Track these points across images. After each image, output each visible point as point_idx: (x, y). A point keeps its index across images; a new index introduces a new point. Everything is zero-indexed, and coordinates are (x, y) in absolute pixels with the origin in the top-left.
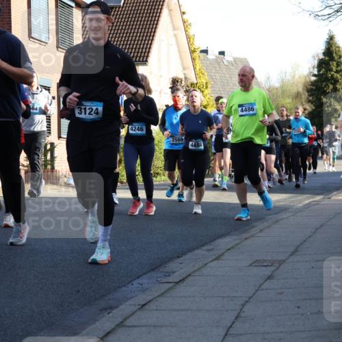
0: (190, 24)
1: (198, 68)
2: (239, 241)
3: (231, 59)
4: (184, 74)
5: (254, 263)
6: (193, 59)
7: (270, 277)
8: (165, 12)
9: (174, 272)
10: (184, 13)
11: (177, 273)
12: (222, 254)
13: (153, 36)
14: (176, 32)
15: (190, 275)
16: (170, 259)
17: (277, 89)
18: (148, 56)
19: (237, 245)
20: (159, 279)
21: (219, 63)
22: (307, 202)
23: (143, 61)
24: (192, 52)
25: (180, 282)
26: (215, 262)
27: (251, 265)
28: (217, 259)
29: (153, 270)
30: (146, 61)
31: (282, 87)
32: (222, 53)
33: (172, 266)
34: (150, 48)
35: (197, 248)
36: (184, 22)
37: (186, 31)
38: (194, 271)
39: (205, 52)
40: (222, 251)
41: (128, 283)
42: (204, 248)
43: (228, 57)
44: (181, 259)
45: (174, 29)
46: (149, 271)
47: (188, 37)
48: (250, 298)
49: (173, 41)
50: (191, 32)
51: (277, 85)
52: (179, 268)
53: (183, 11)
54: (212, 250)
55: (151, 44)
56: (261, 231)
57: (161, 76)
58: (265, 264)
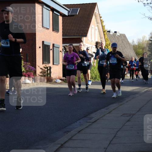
0: (103, 22)
1: (106, 38)
2: (118, 106)
3: (119, 34)
4: (101, 40)
5: (123, 115)
6: (104, 35)
7: (129, 121)
8: (94, 17)
9: (93, 118)
10: (101, 17)
11: (94, 118)
12: (111, 111)
13: (89, 26)
14: (98, 24)
15: (98, 119)
16: (92, 113)
17: (136, 46)
18: (87, 34)
19: (117, 107)
20: (87, 120)
21: (114, 36)
22: (146, 90)
23: (85, 35)
24: (104, 32)
25: (94, 122)
26: (108, 114)
27: (122, 116)
28: (109, 113)
29: (85, 117)
30: (87, 35)
31: (138, 45)
32: (116, 32)
33: (92, 115)
34: (88, 30)
35: (103, 108)
36: (101, 21)
37: (102, 24)
38: (100, 118)
39: (109, 32)
40: (111, 110)
41: (75, 122)
42: (105, 108)
43: (118, 34)
44: (96, 112)
45: (97, 23)
46: (83, 118)
47: (103, 26)
48: (120, 129)
49: (97, 28)
50: (104, 24)
51: (137, 44)
52: (95, 116)
53: (100, 16)
54: (108, 109)
55: (88, 29)
56: (127, 102)
57: (92, 41)
58: (127, 115)
